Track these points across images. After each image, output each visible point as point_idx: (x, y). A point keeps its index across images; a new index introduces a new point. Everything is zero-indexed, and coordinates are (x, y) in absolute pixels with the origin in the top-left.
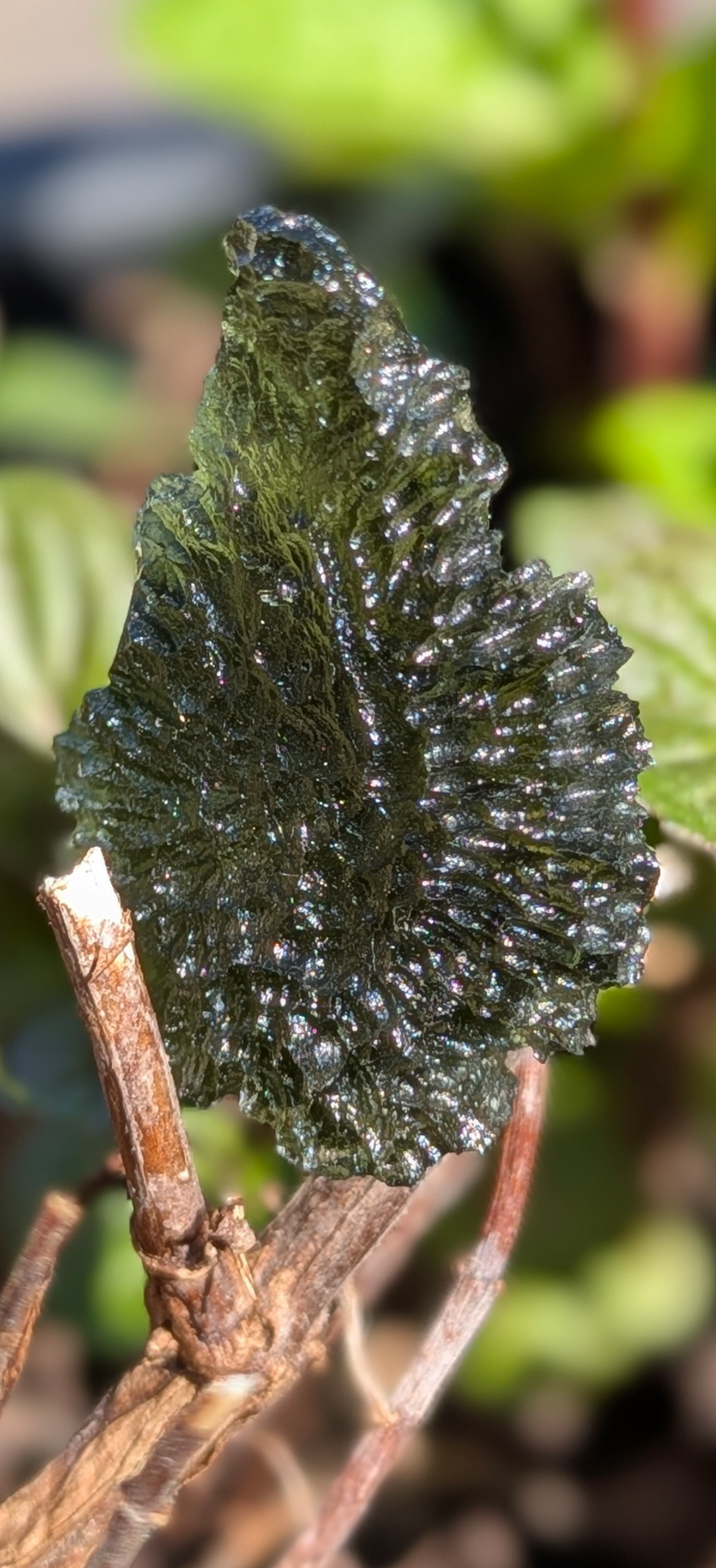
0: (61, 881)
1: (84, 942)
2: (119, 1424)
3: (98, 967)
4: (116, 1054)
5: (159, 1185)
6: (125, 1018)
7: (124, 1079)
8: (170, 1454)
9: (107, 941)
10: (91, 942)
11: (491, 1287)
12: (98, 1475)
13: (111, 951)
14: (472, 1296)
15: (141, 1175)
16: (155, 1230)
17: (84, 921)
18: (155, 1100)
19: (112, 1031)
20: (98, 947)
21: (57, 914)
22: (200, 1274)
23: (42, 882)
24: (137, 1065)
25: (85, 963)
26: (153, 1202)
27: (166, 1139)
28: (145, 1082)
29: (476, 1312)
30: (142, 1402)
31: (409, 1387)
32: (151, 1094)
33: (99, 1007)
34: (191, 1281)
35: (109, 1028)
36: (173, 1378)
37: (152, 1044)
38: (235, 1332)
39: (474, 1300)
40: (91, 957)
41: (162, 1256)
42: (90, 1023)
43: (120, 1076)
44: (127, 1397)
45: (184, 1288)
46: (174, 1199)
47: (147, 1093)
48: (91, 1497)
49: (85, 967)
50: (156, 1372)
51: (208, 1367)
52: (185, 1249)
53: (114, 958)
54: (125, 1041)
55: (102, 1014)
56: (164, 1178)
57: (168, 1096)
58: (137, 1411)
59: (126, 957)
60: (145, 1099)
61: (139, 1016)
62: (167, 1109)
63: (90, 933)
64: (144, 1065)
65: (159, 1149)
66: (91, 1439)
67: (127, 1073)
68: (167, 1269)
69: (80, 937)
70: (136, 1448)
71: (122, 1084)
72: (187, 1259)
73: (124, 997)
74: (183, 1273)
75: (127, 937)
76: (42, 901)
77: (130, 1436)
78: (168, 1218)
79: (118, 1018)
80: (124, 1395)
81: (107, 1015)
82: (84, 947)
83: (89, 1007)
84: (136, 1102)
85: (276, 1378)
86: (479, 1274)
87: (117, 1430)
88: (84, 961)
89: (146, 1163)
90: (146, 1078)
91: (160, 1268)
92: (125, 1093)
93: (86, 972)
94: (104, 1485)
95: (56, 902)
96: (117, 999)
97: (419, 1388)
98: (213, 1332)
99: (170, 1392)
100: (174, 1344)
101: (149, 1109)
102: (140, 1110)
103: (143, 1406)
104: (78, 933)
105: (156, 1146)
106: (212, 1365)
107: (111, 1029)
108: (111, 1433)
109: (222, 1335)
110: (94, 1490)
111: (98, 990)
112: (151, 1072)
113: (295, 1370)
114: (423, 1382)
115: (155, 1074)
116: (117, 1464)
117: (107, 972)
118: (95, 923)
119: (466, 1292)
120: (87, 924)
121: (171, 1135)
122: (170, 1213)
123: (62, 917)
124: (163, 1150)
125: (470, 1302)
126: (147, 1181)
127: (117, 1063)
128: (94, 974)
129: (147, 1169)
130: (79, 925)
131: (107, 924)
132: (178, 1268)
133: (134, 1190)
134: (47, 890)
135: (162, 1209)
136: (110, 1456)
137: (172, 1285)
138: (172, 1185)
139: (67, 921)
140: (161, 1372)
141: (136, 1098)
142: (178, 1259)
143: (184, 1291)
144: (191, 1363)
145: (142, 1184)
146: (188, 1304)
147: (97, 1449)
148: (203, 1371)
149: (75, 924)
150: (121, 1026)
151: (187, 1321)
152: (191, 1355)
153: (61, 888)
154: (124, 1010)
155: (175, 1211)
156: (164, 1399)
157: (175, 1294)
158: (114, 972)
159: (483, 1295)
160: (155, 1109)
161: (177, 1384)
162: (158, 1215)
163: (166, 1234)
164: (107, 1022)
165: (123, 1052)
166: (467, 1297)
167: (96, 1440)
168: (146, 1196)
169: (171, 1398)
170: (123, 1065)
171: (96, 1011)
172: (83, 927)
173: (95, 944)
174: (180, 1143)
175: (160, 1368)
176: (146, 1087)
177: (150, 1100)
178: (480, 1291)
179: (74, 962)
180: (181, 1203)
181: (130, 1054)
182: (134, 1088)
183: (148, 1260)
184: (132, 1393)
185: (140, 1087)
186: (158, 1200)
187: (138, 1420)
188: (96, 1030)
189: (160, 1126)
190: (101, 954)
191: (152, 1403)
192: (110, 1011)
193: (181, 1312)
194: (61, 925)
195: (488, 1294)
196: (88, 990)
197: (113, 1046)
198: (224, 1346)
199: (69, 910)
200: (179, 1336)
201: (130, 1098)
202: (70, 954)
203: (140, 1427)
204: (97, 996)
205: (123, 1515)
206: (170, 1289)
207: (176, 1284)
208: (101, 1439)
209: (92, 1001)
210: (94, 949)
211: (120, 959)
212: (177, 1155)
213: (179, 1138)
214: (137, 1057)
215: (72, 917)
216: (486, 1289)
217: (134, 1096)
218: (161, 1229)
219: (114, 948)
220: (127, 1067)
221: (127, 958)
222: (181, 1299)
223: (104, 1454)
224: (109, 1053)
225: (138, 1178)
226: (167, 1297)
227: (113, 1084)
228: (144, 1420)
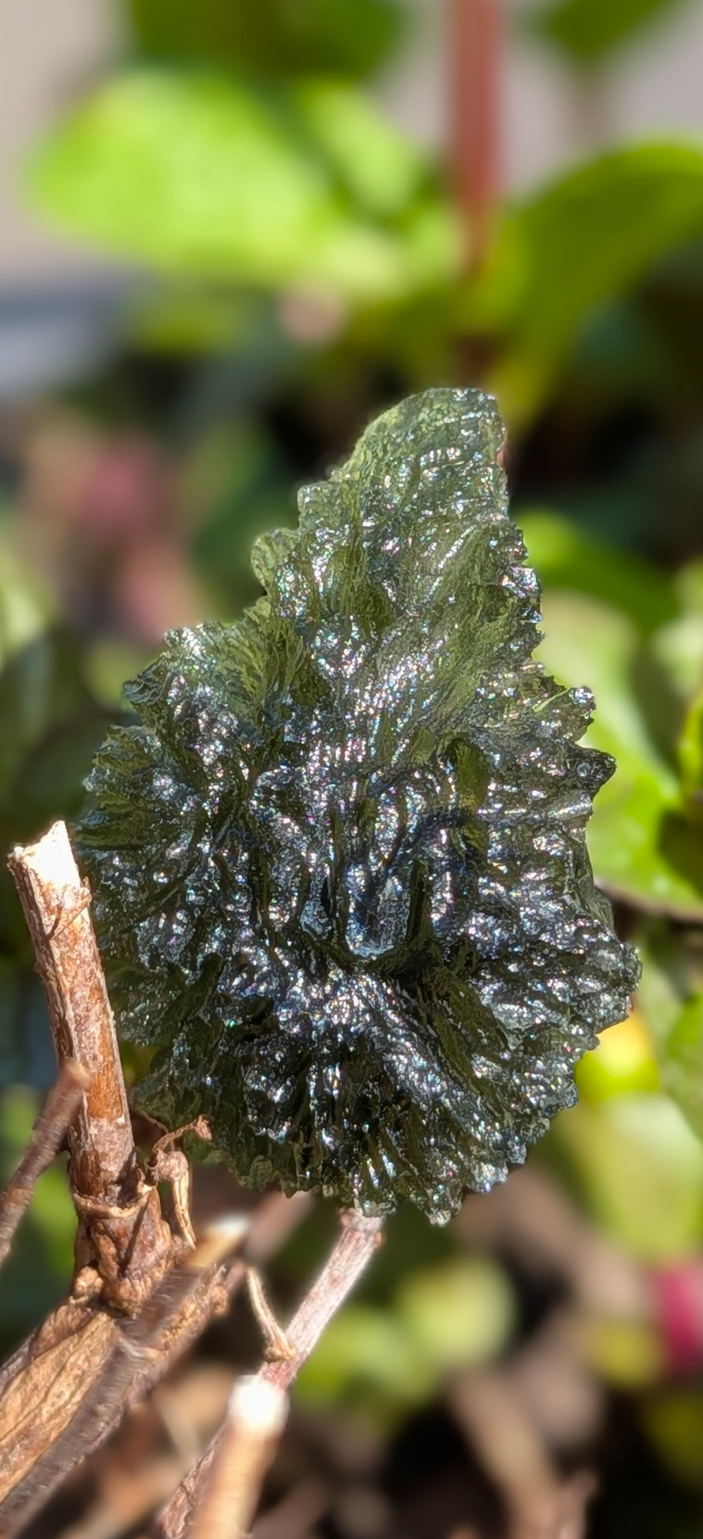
0: (29, 849)
1: (48, 903)
2: (43, 1359)
3: (60, 926)
4: (70, 1006)
5: (100, 1128)
6: (80, 971)
7: (76, 1030)
8: (169, 1292)
9: (69, 903)
10: (54, 904)
11: (371, 1239)
12: (24, 1404)
13: (72, 912)
14: (355, 1246)
15: (84, 1119)
16: (92, 1171)
17: (49, 884)
18: (102, 1050)
19: (68, 985)
20: (60, 908)
21: (26, 879)
22: (130, 1214)
23: (12, 851)
24: (87, 1017)
25: (48, 923)
26: (93, 1145)
27: (108, 1086)
28: (94, 1033)
29: (358, 1260)
30: (64, 1338)
31: (300, 1327)
32: (98, 1044)
33: (58, 962)
34: (121, 1219)
35: (65, 982)
36: (96, 1315)
37: (101, 998)
38: (155, 1270)
39: (357, 1249)
40: (54, 917)
41: (97, 1196)
42: (48, 979)
43: (72, 1027)
44: (52, 1335)
45: (114, 1226)
46: (111, 1142)
47: (95, 1043)
48: (17, 1425)
49: (47, 926)
50: (79, 1310)
51: (130, 1301)
52: (117, 1189)
53: (74, 918)
54: (78, 996)
55: (60, 969)
56: (104, 1122)
57: (111, 1047)
58: (61, 1347)
59: (83, 919)
60: (92, 1048)
61: (92, 972)
62: (111, 1058)
63: (54, 896)
64: (93, 1017)
65: (101, 1095)
66: (18, 1374)
67: (78, 1023)
68: (101, 1208)
69: (45, 899)
70: (61, 1379)
71: (74, 1034)
72: (118, 1198)
73: (80, 955)
74: (115, 1211)
75: (86, 900)
76: (12, 867)
77: (54, 1370)
78: (105, 1160)
79: (73, 974)
80: (49, 1333)
81: (65, 970)
82: (48, 908)
83: (49, 963)
84: (85, 1051)
85: (188, 1315)
86: (361, 1227)
87: (42, 1364)
88: (48, 921)
89: (89, 1108)
90: (94, 1029)
91: (95, 1207)
92: (76, 1042)
93: (48, 930)
94: (29, 1414)
95: (25, 867)
96: (74, 956)
97: (309, 1326)
98: (136, 1269)
99: (93, 1327)
100: (99, 1282)
101: (95, 1058)
102: (87, 1058)
103: (67, 1342)
104: (43, 895)
105: (98, 1093)
106: (134, 1299)
107: (66, 983)
108: (37, 1367)
109: (144, 1273)
110: (21, 1418)
111: (58, 947)
112: (98, 1024)
113: (202, 1311)
114: (312, 1322)
115: (101, 1026)
116: (42, 1395)
117: (66, 931)
118: (58, 887)
119: (349, 1242)
120: (51, 887)
121: (112, 1084)
122: (107, 1155)
123: (30, 882)
124: (105, 1096)
125: (353, 1251)
126: (90, 1124)
127: (70, 1014)
128: (57, 932)
129: (91, 1114)
130: (44, 889)
131: (69, 889)
132: (111, 1206)
133: (76, 1134)
134: (17, 856)
135: (100, 1151)
136: (36, 1387)
137: (103, 1223)
138: (111, 1129)
139: (34, 884)
140: (83, 1311)
141: (85, 1047)
142: (111, 1199)
143: (114, 1229)
144: (114, 1299)
145: (85, 1128)
146: (116, 1242)
147: (24, 1381)
148: (125, 1305)
149: (41, 887)
150: (76, 981)
151: (114, 1258)
152: (115, 1292)
153: (30, 855)
154: (79, 967)
155: (112, 1154)
156: (87, 1333)
157: (106, 1232)
158: (73, 932)
159: (365, 1246)
160: (101, 1058)
161: (98, 1319)
162: (97, 1157)
163: (102, 1174)
164: (64, 977)
165: (77, 1005)
166: (351, 1247)
167: (23, 1373)
168: (87, 1139)
169: (93, 1333)
170: (75, 1016)
171: (54, 966)
172: (48, 890)
173: (58, 906)
174: (119, 1091)
175: (82, 1307)
176: (94, 1038)
177: (97, 1051)
178: (362, 1242)
179: (37, 922)
180: (117, 1146)
181: (82, 1007)
182: (83, 1038)
183: (83, 1202)
184: (55, 1330)
185: (89, 1038)
186: (98, 1143)
187: (62, 1354)
188: (54, 984)
189: (104, 1074)
190: (63, 915)
191: (76, 1338)
192: (67, 967)
193: (109, 1249)
194: (27, 889)
195: (369, 1244)
196: (49, 947)
197: (67, 998)
198: (145, 1282)
199: (36, 875)
200: (105, 1274)
201: (80, 1047)
202: (34, 915)
203: (64, 1360)
204: (57, 953)
205: (123, 1350)
206: (102, 1228)
207: (107, 1222)
208: (28, 1373)
209: (52, 956)
210: (56, 910)
211: (78, 920)
212: (116, 1102)
213: (119, 1086)
214: (88, 1010)
215: (39, 881)
216: (367, 1240)
217: (83, 1045)
218: (98, 1170)
219: (75, 909)
220: (78, 1018)
221: (83, 922)
222: (111, 1237)
223: (30, 1386)
224: (64, 1006)
225: (81, 1122)
226: (98, 1235)
227: (65, 1034)
228: (67, 1354)
